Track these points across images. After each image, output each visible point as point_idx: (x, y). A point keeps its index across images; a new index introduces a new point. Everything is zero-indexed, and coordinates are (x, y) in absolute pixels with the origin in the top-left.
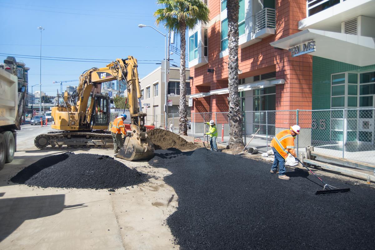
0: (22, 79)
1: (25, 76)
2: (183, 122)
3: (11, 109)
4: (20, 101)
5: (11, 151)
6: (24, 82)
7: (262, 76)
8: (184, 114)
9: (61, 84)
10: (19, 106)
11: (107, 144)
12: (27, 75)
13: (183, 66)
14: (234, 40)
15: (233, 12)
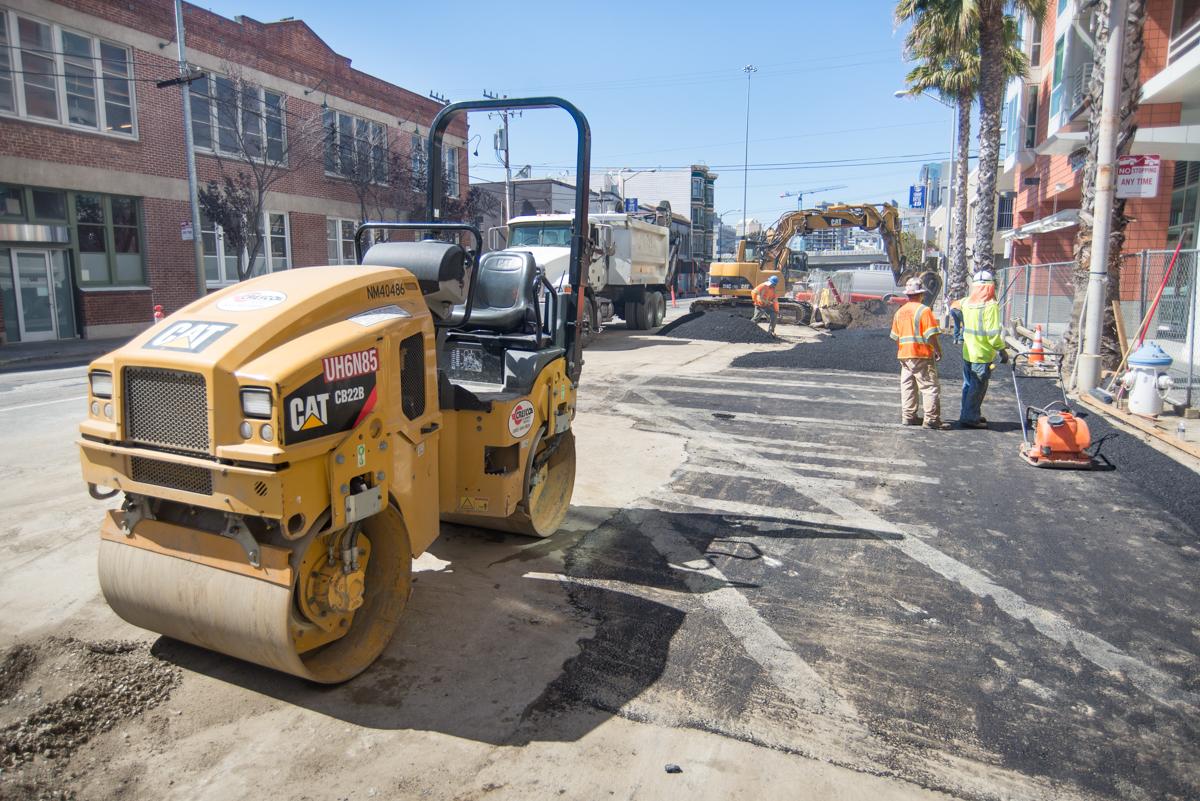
0: (702, 200)
1: (709, 192)
2: (956, 291)
3: (661, 266)
4: (673, 257)
5: (660, 315)
6: (705, 206)
7: (1059, 202)
8: (958, 274)
9: (800, 199)
10: (670, 263)
11: (784, 318)
12: (712, 190)
13: (961, 177)
14: (986, 144)
15: (987, 96)
